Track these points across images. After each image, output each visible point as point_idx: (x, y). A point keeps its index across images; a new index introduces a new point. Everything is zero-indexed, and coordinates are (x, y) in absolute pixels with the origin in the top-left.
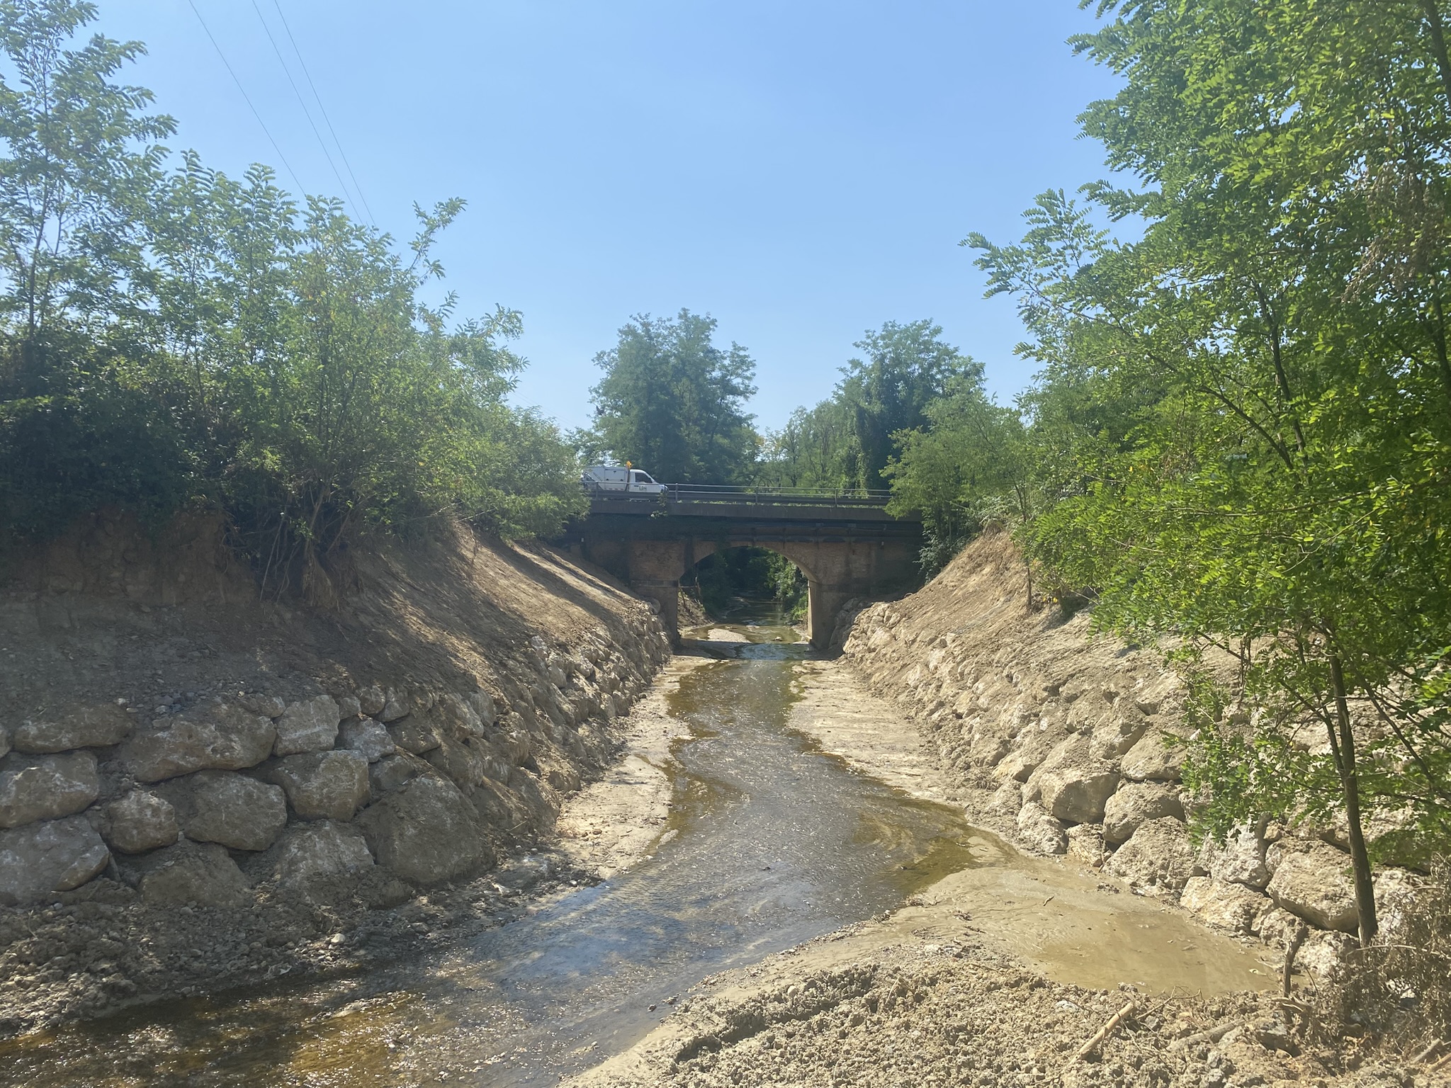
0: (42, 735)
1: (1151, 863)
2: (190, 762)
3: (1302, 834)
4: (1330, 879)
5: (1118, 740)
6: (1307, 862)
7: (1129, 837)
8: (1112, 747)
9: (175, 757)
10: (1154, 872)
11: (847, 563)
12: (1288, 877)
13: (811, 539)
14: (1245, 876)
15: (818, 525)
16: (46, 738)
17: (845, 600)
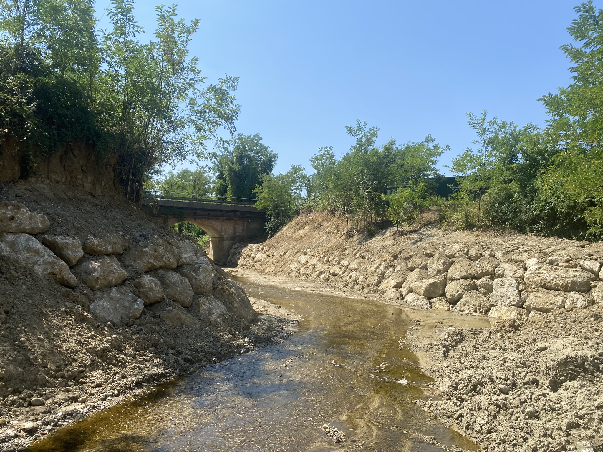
0: (99, 245)
1: (474, 305)
2: (157, 263)
3: (533, 287)
4: (550, 298)
5: (442, 268)
6: (539, 294)
7: (461, 298)
8: (440, 270)
9: (151, 261)
10: (476, 308)
11: (235, 229)
12: (534, 300)
13: (221, 218)
14: (515, 303)
15: (224, 212)
16: (101, 246)
17: (233, 244)
